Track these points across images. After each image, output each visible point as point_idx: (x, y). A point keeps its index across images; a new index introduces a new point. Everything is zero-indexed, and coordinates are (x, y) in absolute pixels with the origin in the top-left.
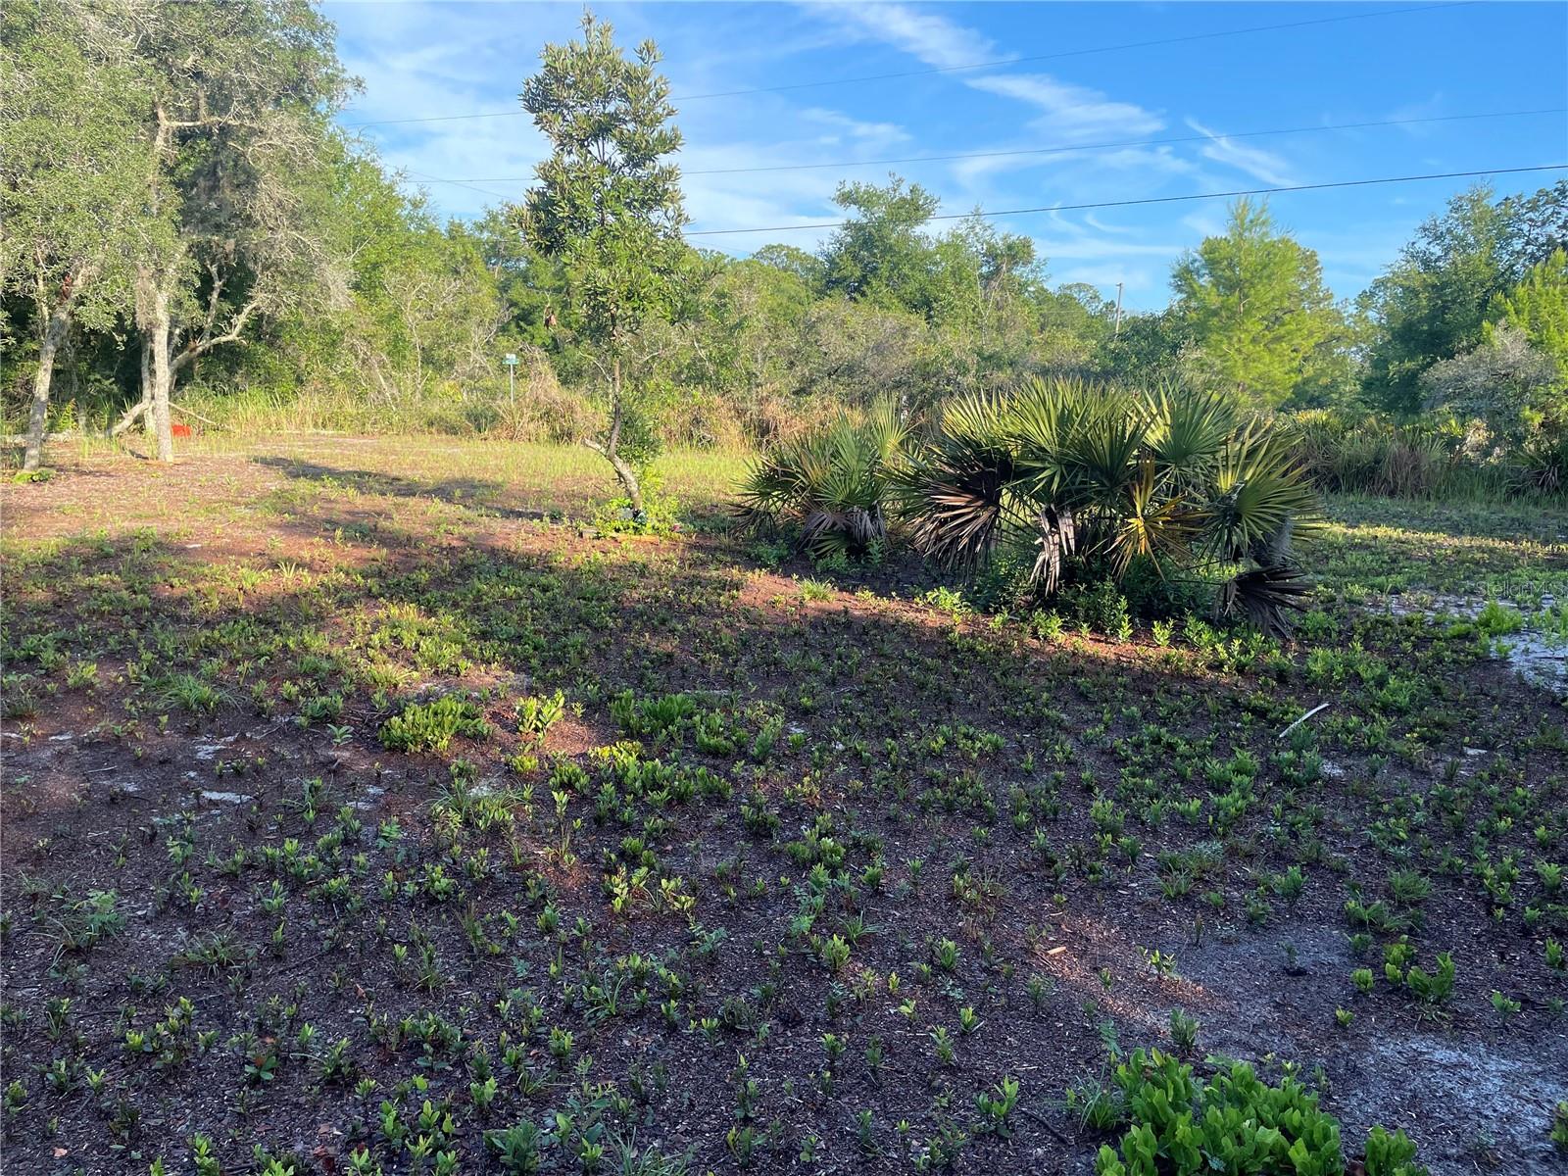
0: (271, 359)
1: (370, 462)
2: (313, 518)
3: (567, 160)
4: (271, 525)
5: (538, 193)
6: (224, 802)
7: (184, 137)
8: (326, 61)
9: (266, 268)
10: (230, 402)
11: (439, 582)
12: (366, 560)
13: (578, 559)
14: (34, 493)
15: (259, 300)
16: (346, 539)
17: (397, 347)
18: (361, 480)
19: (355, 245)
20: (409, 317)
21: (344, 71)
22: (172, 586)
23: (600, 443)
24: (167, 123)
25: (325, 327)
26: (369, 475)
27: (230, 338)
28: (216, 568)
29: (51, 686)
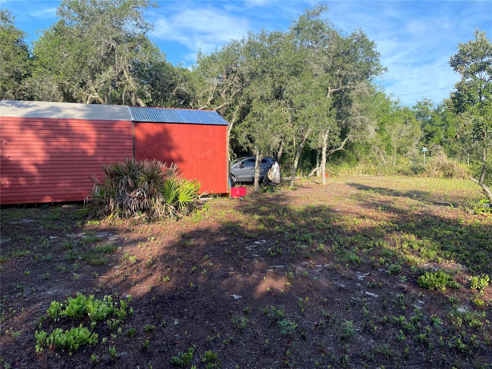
0: (350, 154)
1: (382, 185)
2: (369, 203)
3: (467, 80)
4: (357, 204)
5: (454, 93)
6: (372, 296)
7: (334, 93)
8: (376, 65)
9: (353, 128)
10: (339, 167)
11: (418, 227)
12: (390, 217)
13: (470, 222)
14: (293, 193)
15: (350, 136)
16: (382, 210)
17: (388, 148)
18: (380, 190)
19: (376, 118)
20: (393, 139)
21: (382, 66)
22: (335, 222)
23: (476, 179)
24: (330, 90)
25: (367, 143)
26: (383, 189)
27: (340, 148)
28: (347, 217)
29: (314, 250)
